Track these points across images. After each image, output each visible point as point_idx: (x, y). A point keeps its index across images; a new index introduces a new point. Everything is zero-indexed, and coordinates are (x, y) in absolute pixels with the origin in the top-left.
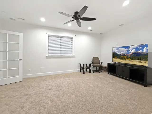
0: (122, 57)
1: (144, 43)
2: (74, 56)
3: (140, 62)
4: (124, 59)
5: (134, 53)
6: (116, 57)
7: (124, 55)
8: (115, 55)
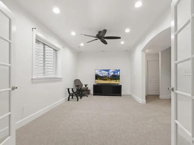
0: (104, 78)
1: (118, 69)
2: (62, 78)
3: (116, 81)
4: (106, 80)
5: (113, 75)
6: (99, 79)
7: (106, 77)
8: (97, 77)
